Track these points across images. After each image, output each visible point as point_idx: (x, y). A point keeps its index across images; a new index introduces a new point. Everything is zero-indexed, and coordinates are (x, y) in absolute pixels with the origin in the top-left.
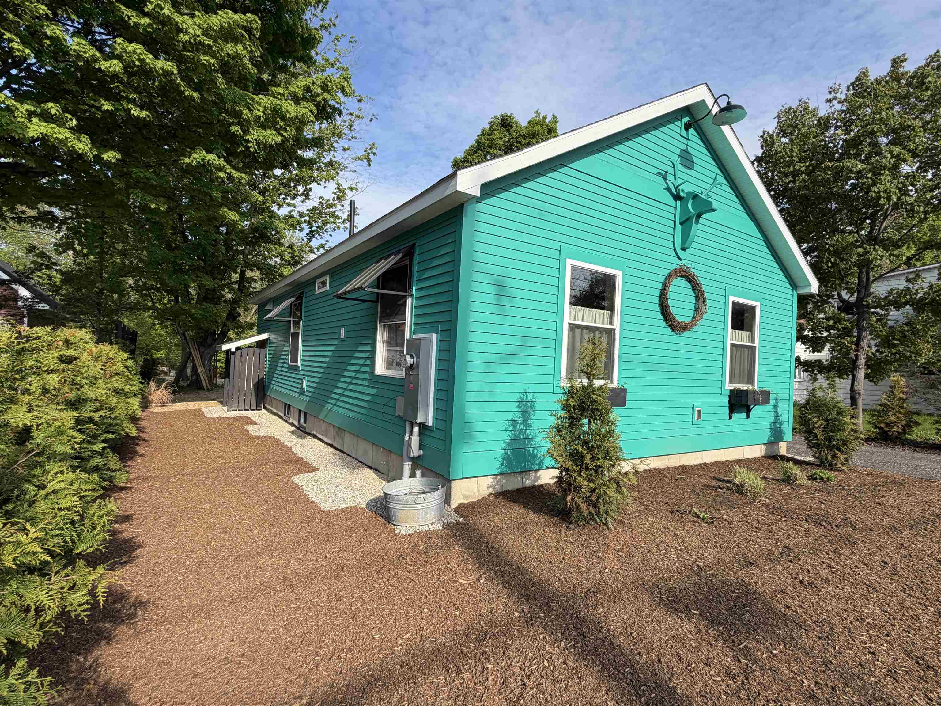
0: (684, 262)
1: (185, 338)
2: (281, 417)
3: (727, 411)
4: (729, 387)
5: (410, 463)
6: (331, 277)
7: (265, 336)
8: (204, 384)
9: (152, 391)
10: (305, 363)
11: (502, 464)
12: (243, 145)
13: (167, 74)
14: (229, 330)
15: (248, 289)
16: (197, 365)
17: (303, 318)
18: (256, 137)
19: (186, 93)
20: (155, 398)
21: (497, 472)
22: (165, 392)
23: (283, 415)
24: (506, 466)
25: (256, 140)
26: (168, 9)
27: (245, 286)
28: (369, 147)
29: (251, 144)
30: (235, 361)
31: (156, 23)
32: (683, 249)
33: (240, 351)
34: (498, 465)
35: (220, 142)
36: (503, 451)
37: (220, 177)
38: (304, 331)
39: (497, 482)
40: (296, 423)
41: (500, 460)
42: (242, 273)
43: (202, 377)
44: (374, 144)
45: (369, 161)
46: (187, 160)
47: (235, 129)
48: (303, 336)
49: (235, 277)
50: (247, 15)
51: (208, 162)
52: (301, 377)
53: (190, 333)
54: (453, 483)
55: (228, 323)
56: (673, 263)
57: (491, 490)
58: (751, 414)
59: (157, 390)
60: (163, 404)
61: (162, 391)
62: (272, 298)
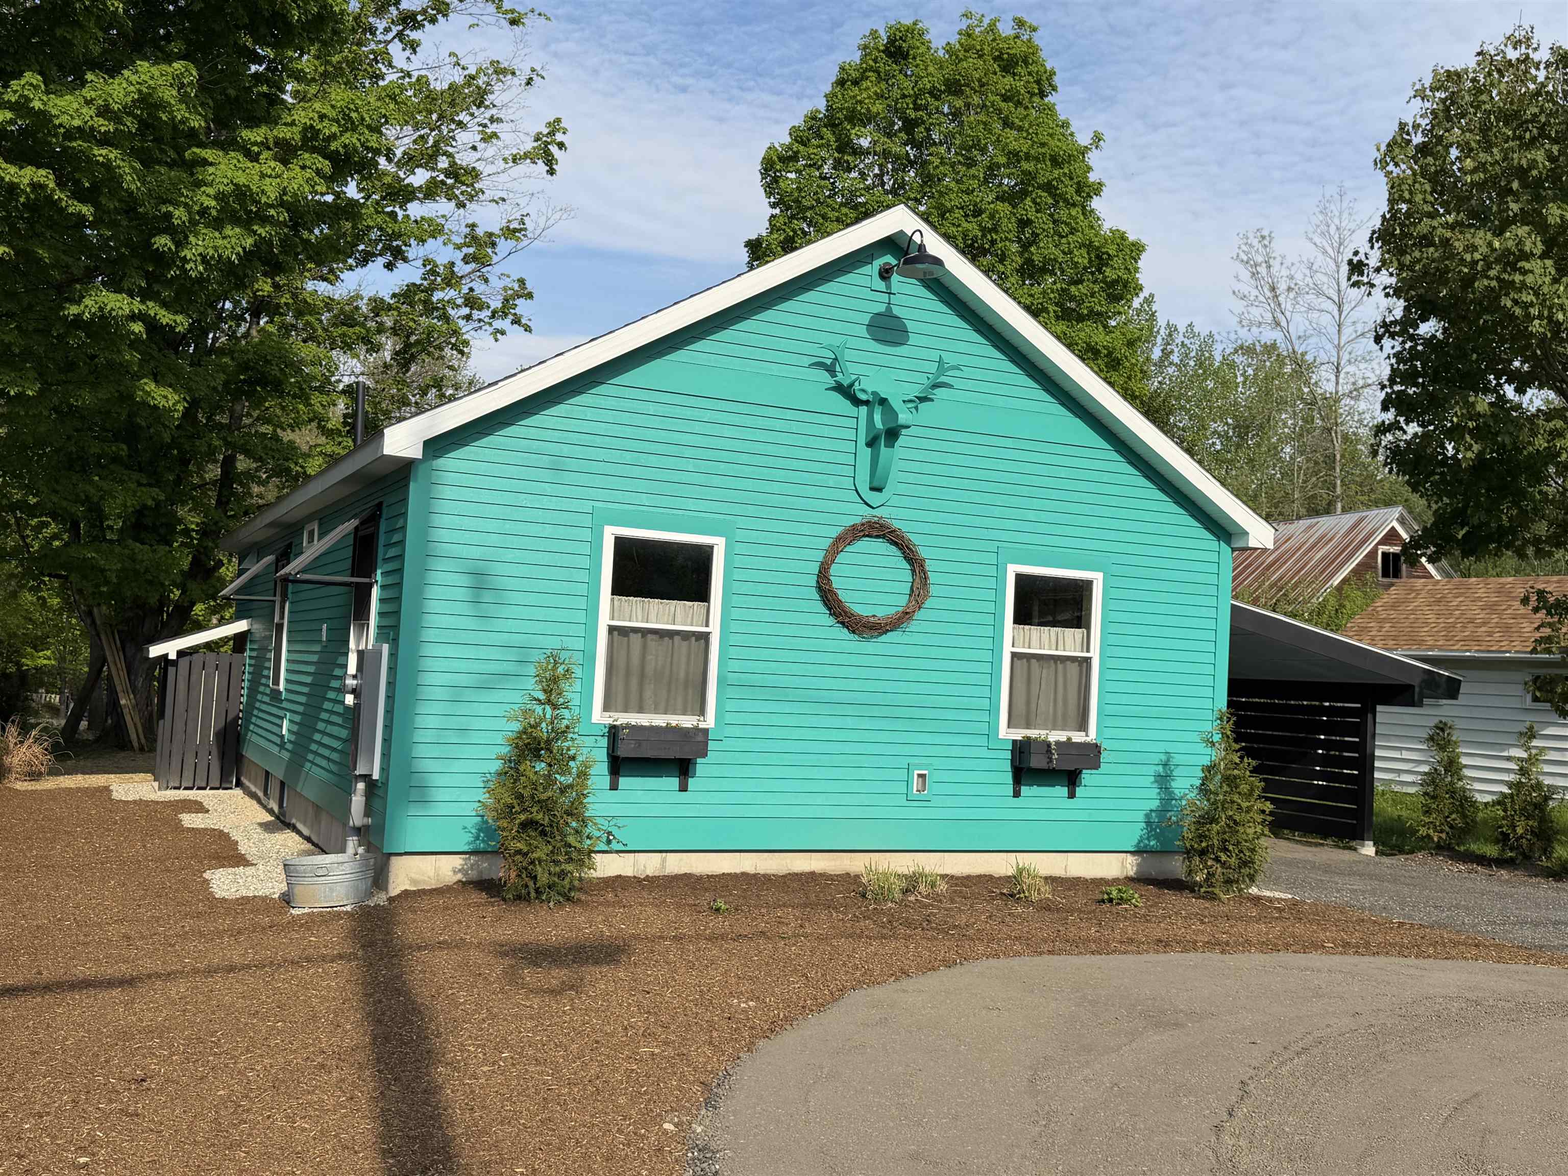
0: (878, 512)
1: (93, 622)
2: (259, 801)
3: (1009, 778)
4: (1008, 734)
5: (355, 838)
6: (320, 525)
7: (241, 626)
8: (133, 736)
9: (12, 745)
10: (291, 687)
11: (477, 838)
12: (178, 266)
13: (36, 186)
14: (193, 604)
15: (240, 499)
16: (119, 689)
17: (290, 596)
18: (201, 250)
19: (70, 210)
20: (16, 760)
21: (466, 848)
22: (37, 749)
23: (260, 794)
24: (483, 841)
25: (200, 254)
26: (40, 99)
27: (235, 494)
28: (546, 131)
29: (192, 265)
30: (177, 680)
31: (21, 117)
32: (876, 489)
33: (187, 658)
34: (469, 837)
35: (136, 262)
36: (479, 819)
37: (133, 333)
38: (289, 622)
39: (472, 865)
40: (276, 809)
41: (474, 831)
42: (229, 463)
43: (128, 718)
44: (558, 120)
45: (550, 161)
46: (74, 310)
47: (163, 242)
48: (289, 632)
49: (214, 472)
50: (175, 64)
51: (110, 312)
52: (281, 713)
53: (102, 612)
54: (394, 860)
55: (192, 585)
56: (858, 514)
57: (459, 876)
58: (1079, 791)
59: (21, 742)
60: (34, 776)
61: (30, 747)
62: (256, 543)
